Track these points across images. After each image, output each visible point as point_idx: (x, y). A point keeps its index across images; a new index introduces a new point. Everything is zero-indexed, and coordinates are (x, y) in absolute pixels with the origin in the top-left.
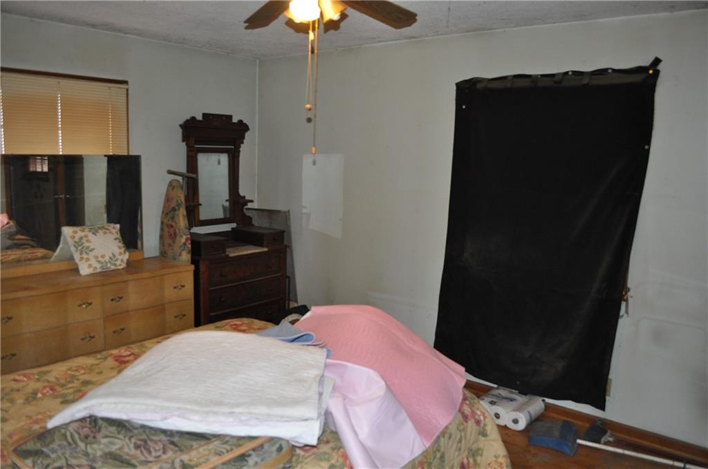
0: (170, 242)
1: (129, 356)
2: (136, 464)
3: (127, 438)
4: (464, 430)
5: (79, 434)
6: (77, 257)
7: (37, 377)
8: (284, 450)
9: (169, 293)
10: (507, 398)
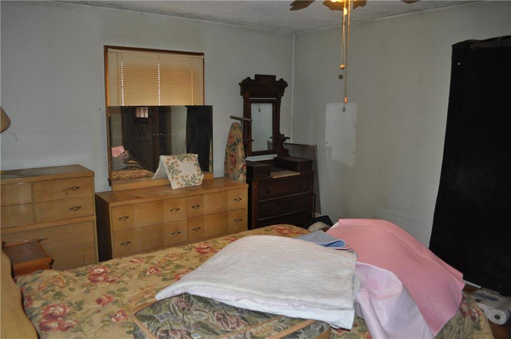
0: (232, 167)
1: (207, 248)
2: (219, 333)
3: (211, 312)
4: (463, 323)
5: (178, 307)
6: (170, 176)
7: (146, 260)
8: (325, 331)
9: (231, 204)
10: (489, 298)
